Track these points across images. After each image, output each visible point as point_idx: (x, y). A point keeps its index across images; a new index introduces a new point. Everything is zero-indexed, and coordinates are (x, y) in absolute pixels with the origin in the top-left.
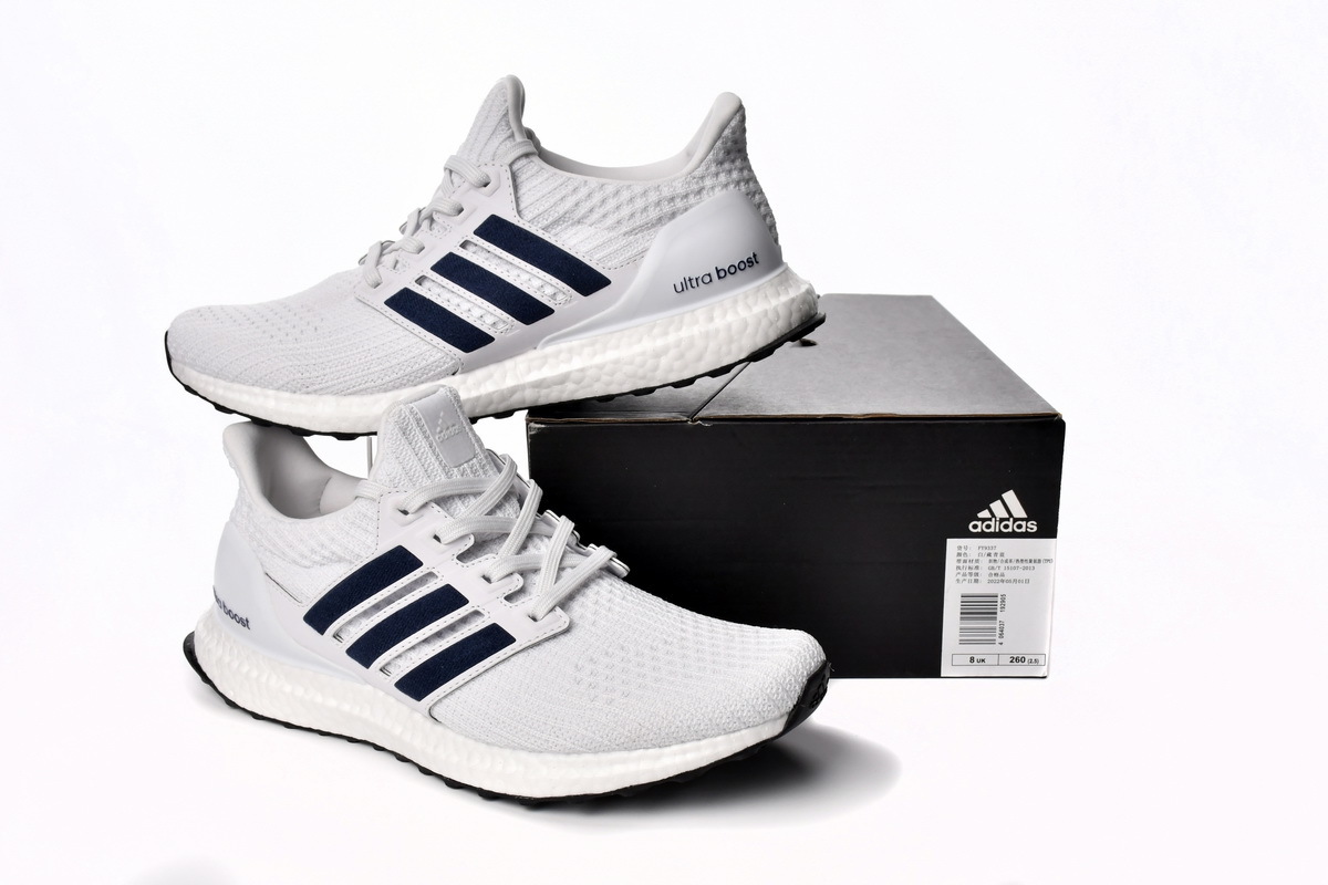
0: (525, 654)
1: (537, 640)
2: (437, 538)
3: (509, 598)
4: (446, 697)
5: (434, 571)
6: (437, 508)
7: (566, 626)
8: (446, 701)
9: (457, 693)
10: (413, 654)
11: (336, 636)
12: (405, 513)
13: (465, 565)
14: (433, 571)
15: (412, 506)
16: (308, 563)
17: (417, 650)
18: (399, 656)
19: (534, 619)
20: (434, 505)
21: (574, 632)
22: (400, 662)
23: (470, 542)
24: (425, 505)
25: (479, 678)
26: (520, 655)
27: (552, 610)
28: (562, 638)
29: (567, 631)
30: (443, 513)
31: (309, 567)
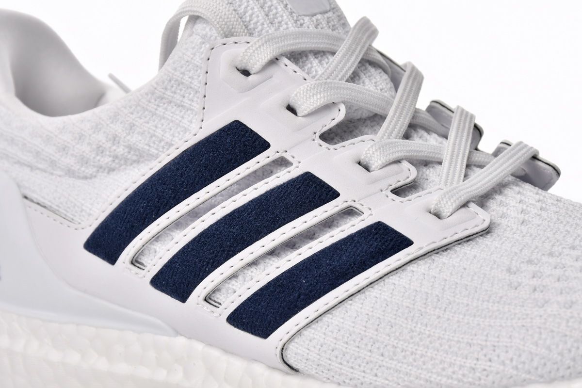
0: (428, 260)
1: (445, 242)
2: (291, 109)
3: (398, 191)
4: (308, 325)
5: (287, 156)
6: (292, 66)
7: (485, 225)
8: (307, 333)
9: (326, 318)
10: (253, 272)
11: (135, 262)
12: (246, 73)
13: (332, 147)
14: (285, 155)
15: (256, 63)
16: (90, 171)
17: (261, 266)
18: (234, 276)
19: (438, 216)
20: (286, 61)
21: (497, 232)
22: (234, 284)
23: (339, 115)
24: (274, 61)
25: (359, 296)
26: (421, 262)
27: (465, 205)
28: (480, 240)
29: (487, 231)
30: (300, 73)
31: (92, 177)
